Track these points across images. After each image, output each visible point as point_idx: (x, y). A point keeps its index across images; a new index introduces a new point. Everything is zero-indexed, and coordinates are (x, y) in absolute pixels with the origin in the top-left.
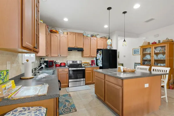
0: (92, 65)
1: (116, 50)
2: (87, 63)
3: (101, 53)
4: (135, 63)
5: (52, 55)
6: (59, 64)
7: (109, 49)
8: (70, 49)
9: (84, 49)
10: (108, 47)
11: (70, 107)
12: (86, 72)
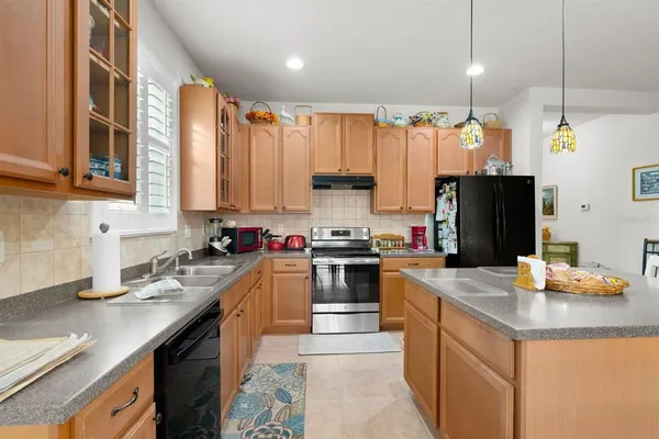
0: (414, 245)
1: (532, 178)
2: (395, 240)
3: (454, 193)
4: (647, 242)
5: (255, 207)
6: (281, 240)
7: (494, 173)
8: (322, 183)
9: (379, 180)
10: (490, 164)
11: (281, 428)
12: (385, 276)
